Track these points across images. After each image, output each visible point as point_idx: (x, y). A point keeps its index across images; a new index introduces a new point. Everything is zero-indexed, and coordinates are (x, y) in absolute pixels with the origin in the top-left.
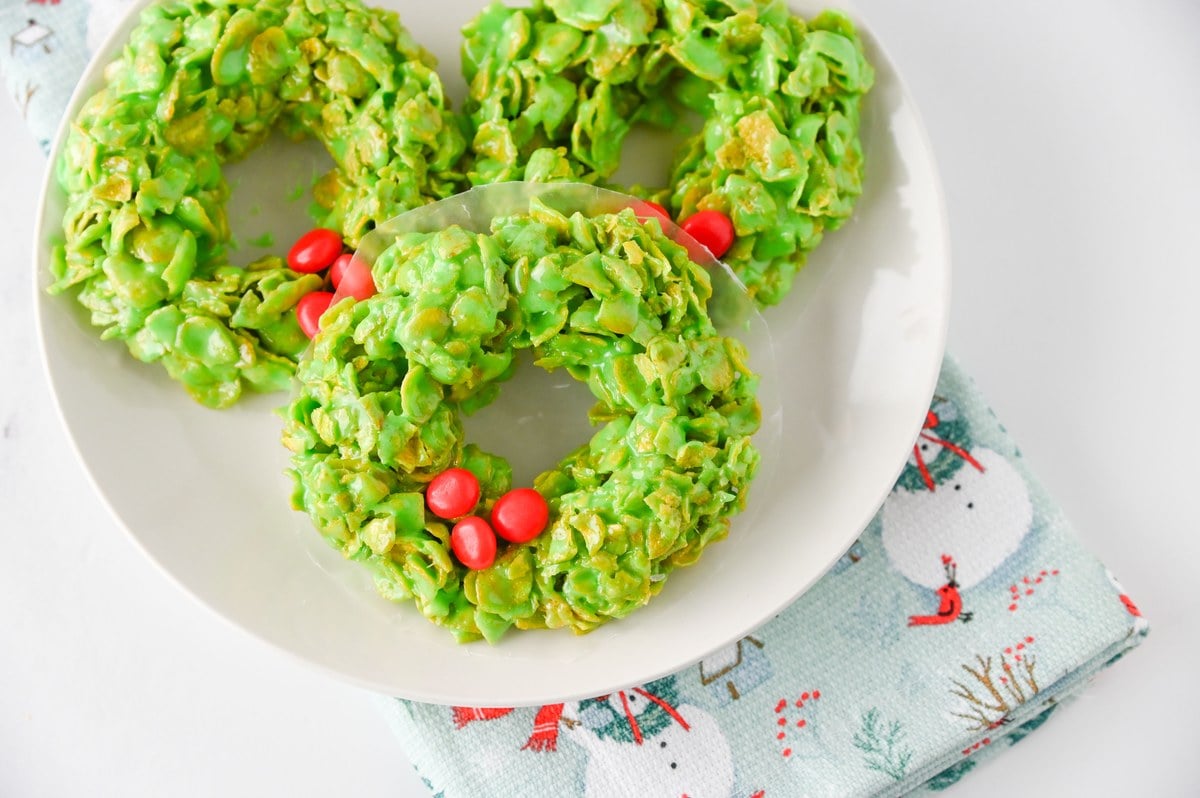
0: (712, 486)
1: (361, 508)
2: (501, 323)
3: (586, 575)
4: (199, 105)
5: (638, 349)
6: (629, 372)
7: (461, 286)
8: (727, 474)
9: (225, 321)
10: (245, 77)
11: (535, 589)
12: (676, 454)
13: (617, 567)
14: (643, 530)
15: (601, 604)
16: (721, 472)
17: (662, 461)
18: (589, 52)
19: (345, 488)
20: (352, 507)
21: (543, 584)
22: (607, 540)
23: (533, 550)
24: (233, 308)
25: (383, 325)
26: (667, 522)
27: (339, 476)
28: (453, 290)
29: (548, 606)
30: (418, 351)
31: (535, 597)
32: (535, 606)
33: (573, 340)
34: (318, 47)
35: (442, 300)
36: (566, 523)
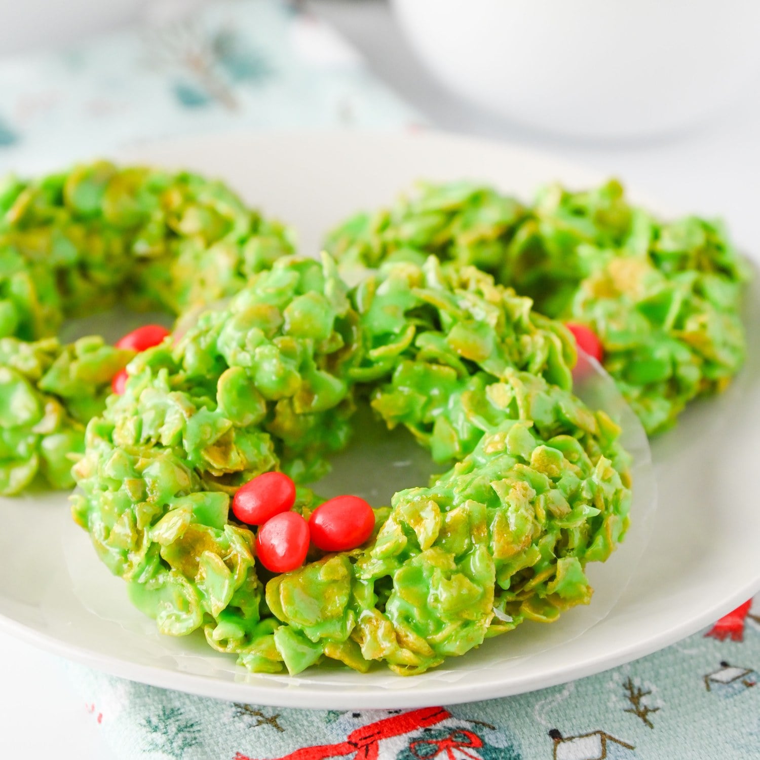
0: (573, 499)
1: (154, 497)
2: (339, 337)
3: (415, 577)
4: (46, 223)
5: (492, 380)
6: (481, 405)
7: (298, 292)
8: (591, 485)
9: (33, 382)
10: (98, 214)
11: (351, 605)
12: (530, 455)
13: (453, 566)
14: (488, 521)
15: (431, 627)
16: (584, 483)
17: (514, 460)
18: (455, 229)
19: (139, 475)
20: (144, 498)
21: (363, 598)
22: (443, 532)
23: (353, 560)
24: (45, 369)
25: (207, 331)
26: (517, 510)
27: (135, 462)
28: (290, 293)
29: (366, 629)
30: (243, 347)
31: (351, 615)
32: (350, 625)
33: (419, 367)
34: (176, 199)
35: (276, 302)
36: (395, 520)
